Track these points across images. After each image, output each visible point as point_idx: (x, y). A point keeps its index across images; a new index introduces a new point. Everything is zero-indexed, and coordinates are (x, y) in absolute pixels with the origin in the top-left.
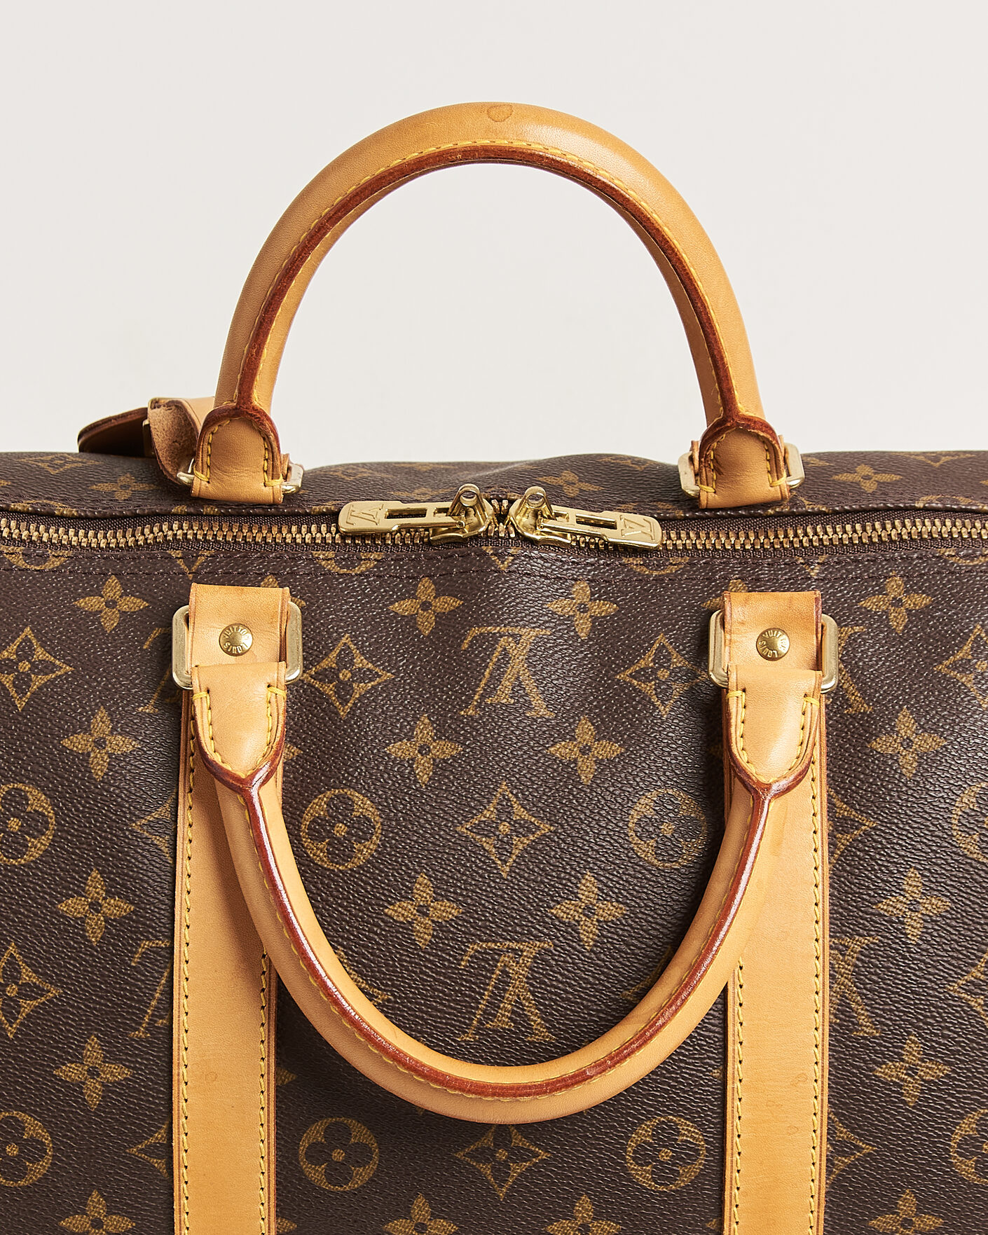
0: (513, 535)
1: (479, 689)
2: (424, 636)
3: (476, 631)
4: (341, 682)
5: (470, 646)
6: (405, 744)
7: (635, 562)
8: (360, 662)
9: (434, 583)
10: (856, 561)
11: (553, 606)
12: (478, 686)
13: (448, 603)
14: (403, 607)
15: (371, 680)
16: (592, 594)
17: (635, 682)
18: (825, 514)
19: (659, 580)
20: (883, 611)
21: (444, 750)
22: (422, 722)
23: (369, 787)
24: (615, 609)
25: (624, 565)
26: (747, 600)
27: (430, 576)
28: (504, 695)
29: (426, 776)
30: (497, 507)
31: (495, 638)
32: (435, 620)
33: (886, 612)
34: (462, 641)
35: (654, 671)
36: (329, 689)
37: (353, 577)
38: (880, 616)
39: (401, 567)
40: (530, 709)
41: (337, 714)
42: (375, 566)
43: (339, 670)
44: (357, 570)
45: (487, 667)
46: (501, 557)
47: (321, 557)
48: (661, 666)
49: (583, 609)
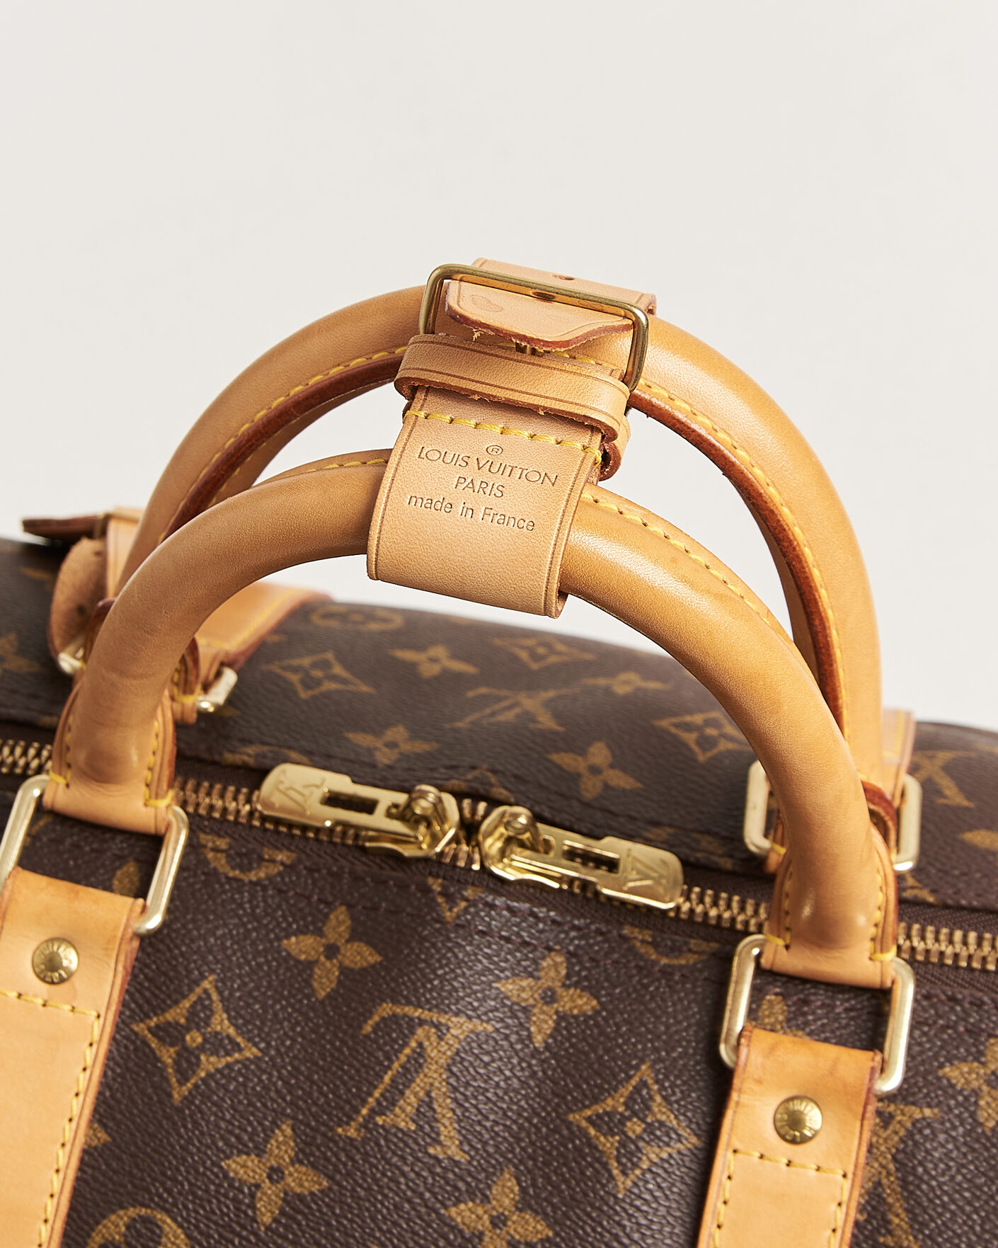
0: (476, 867)
1: (371, 1100)
2: (317, 999)
3: (386, 1009)
4: (185, 1048)
5: (375, 1031)
6: (252, 1161)
7: (640, 937)
8: (221, 1023)
9: (353, 918)
10: (953, 999)
11: (508, 987)
12: (370, 1095)
13: (361, 955)
14: (301, 946)
15: (228, 1054)
16: (568, 976)
17: (592, 1132)
18: (930, 905)
19: (667, 972)
20: (973, 1090)
21: (303, 1180)
22: (283, 1131)
23: (189, 1215)
24: (593, 1008)
25: (625, 939)
26: (772, 1049)
27: (350, 906)
28: (402, 1118)
29: (269, 1214)
30: (467, 813)
31: (413, 1025)
32: (338, 977)
33: (977, 1093)
34: (365, 1022)
35: (623, 1120)
36: (167, 1055)
37: (244, 884)
38: (966, 1098)
39: (315, 882)
40: (437, 1141)
41: (170, 1096)
42: (280, 874)
43: (188, 1030)
44: (253, 876)
45: (389, 1068)
46: (450, 899)
47: (210, 845)
48: (635, 1114)
49: (549, 997)
